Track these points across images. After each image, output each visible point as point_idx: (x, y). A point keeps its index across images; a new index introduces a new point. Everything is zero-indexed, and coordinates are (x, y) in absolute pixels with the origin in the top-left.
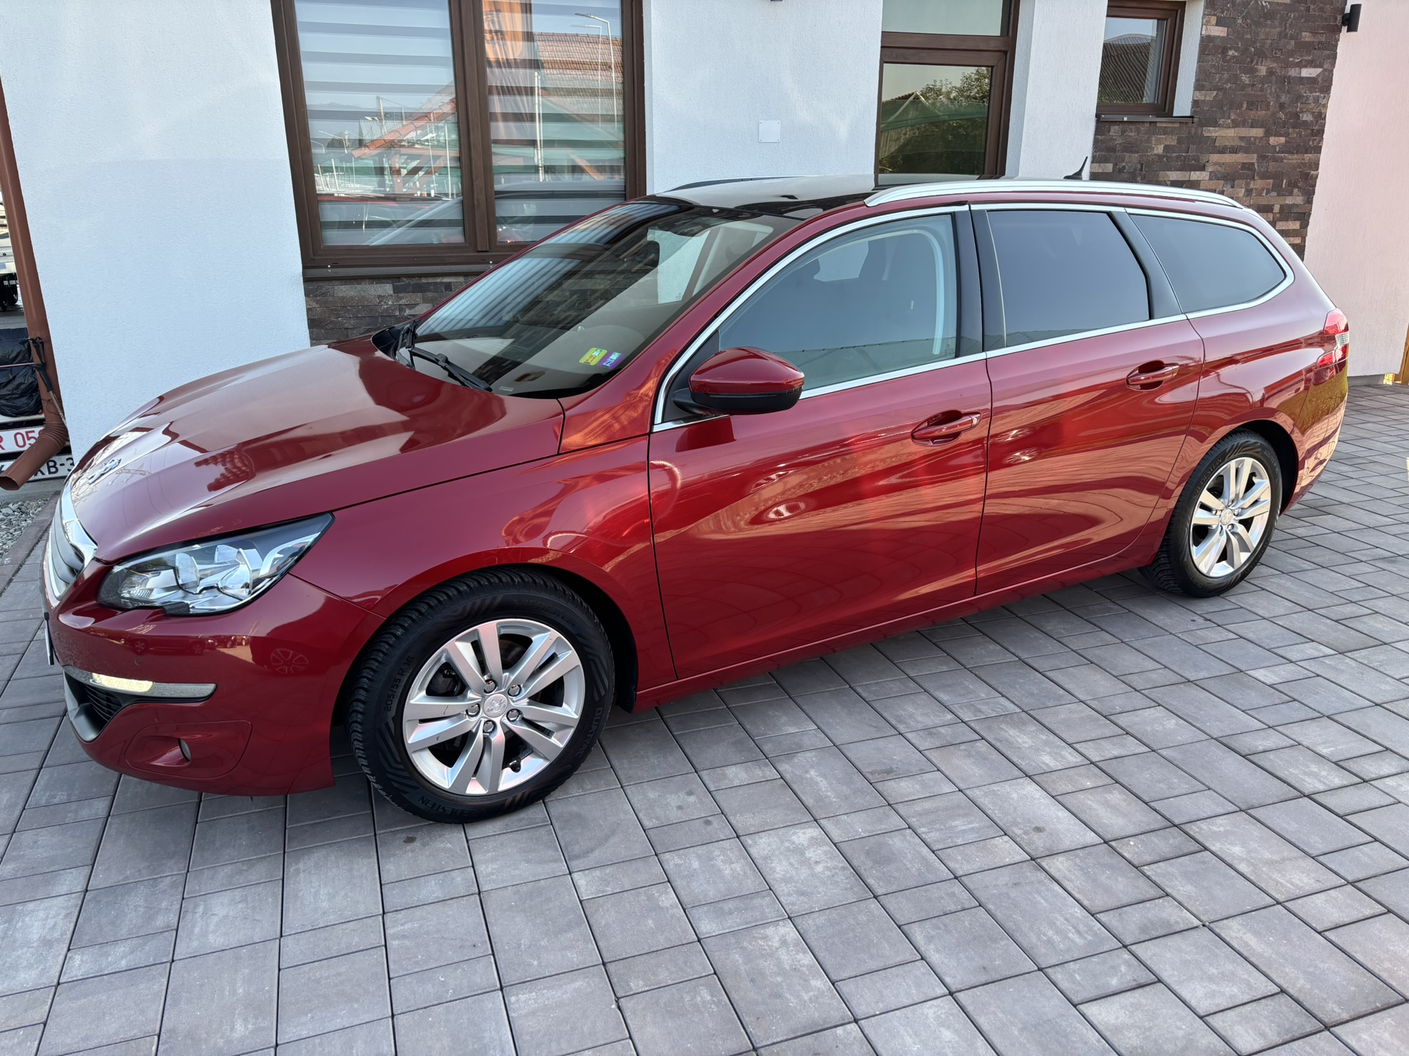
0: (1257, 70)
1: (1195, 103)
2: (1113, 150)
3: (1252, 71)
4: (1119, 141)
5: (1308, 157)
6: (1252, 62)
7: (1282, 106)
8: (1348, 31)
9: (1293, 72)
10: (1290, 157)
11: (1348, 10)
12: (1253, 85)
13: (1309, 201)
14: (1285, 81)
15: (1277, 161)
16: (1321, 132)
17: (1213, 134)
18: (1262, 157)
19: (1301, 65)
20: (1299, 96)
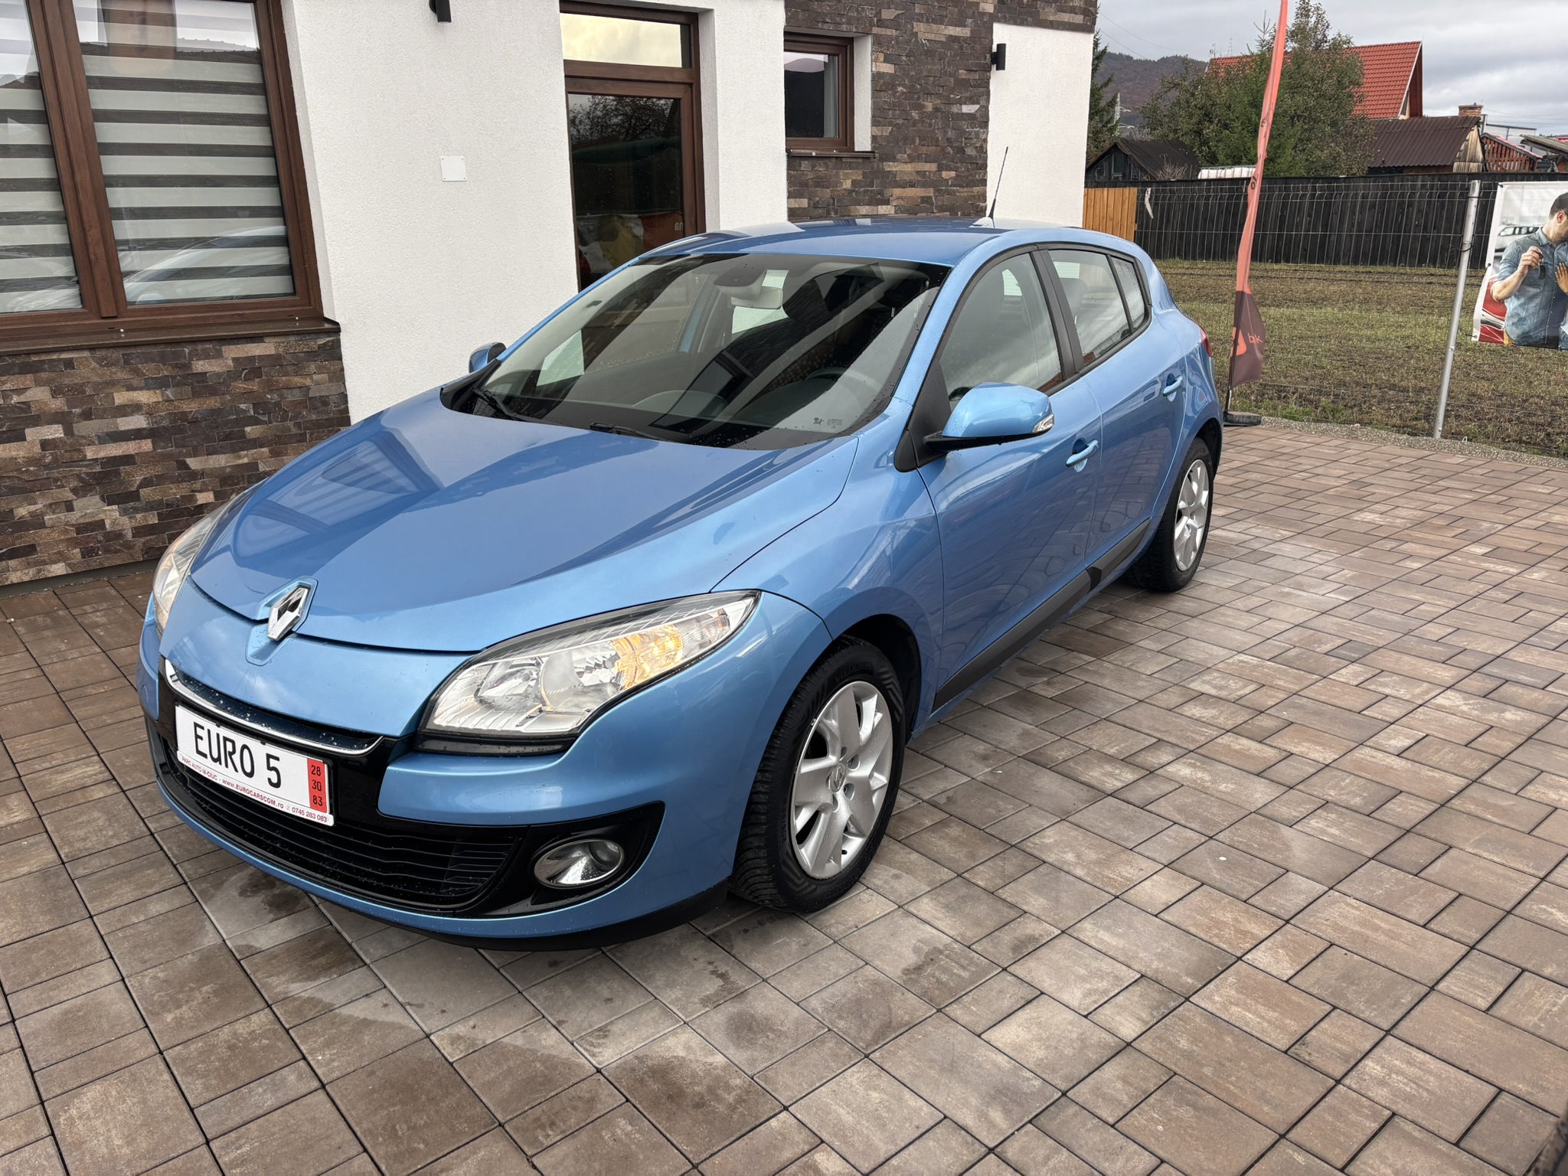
0: (923, 106)
1: (874, 138)
2: (805, 185)
3: (919, 107)
4: (810, 176)
5: (976, 189)
6: (919, 98)
7: (948, 140)
8: (998, 69)
9: (955, 109)
10: (961, 190)
11: (995, 49)
12: (923, 121)
14: (949, 117)
15: (949, 194)
16: (985, 166)
17: (894, 170)
18: (938, 191)
19: (961, 102)
20: (963, 132)
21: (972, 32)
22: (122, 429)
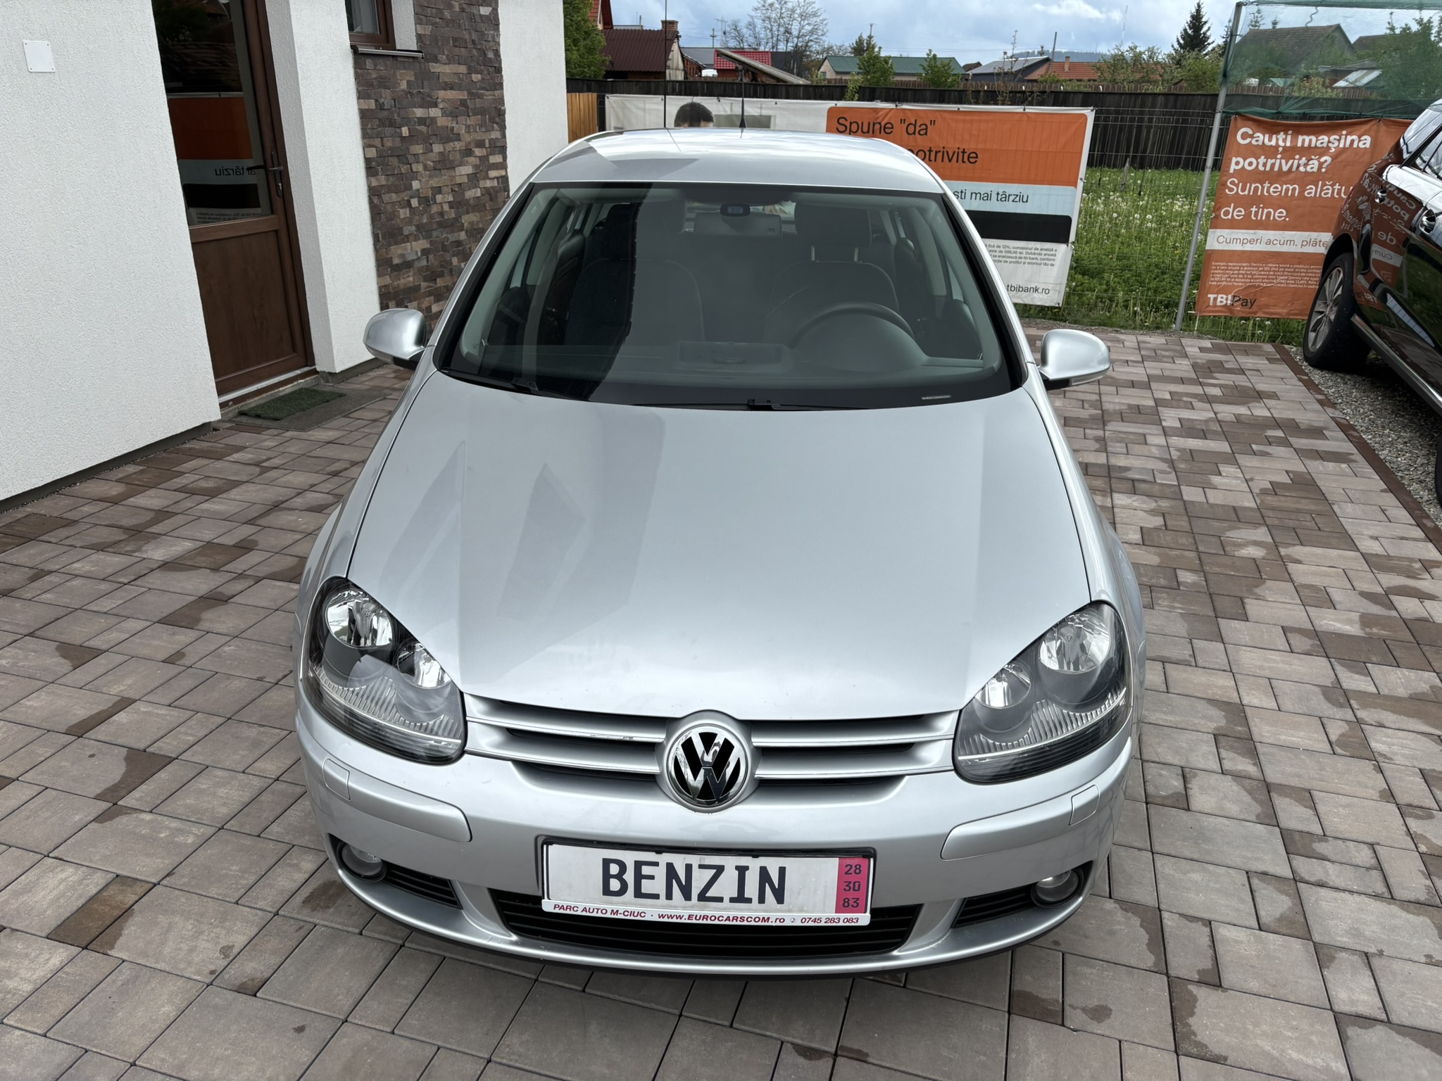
0: (452, 6)
1: (419, 37)
2: (370, 85)
3: (450, 7)
4: (374, 76)
5: (497, 93)
7: (473, 42)
9: (474, 11)
10: (487, 93)
12: (453, 21)
13: (504, 136)
14: (472, 18)
15: (479, 98)
17: (437, 71)
18: (470, 93)
19: (479, 4)
20: (483, 34)
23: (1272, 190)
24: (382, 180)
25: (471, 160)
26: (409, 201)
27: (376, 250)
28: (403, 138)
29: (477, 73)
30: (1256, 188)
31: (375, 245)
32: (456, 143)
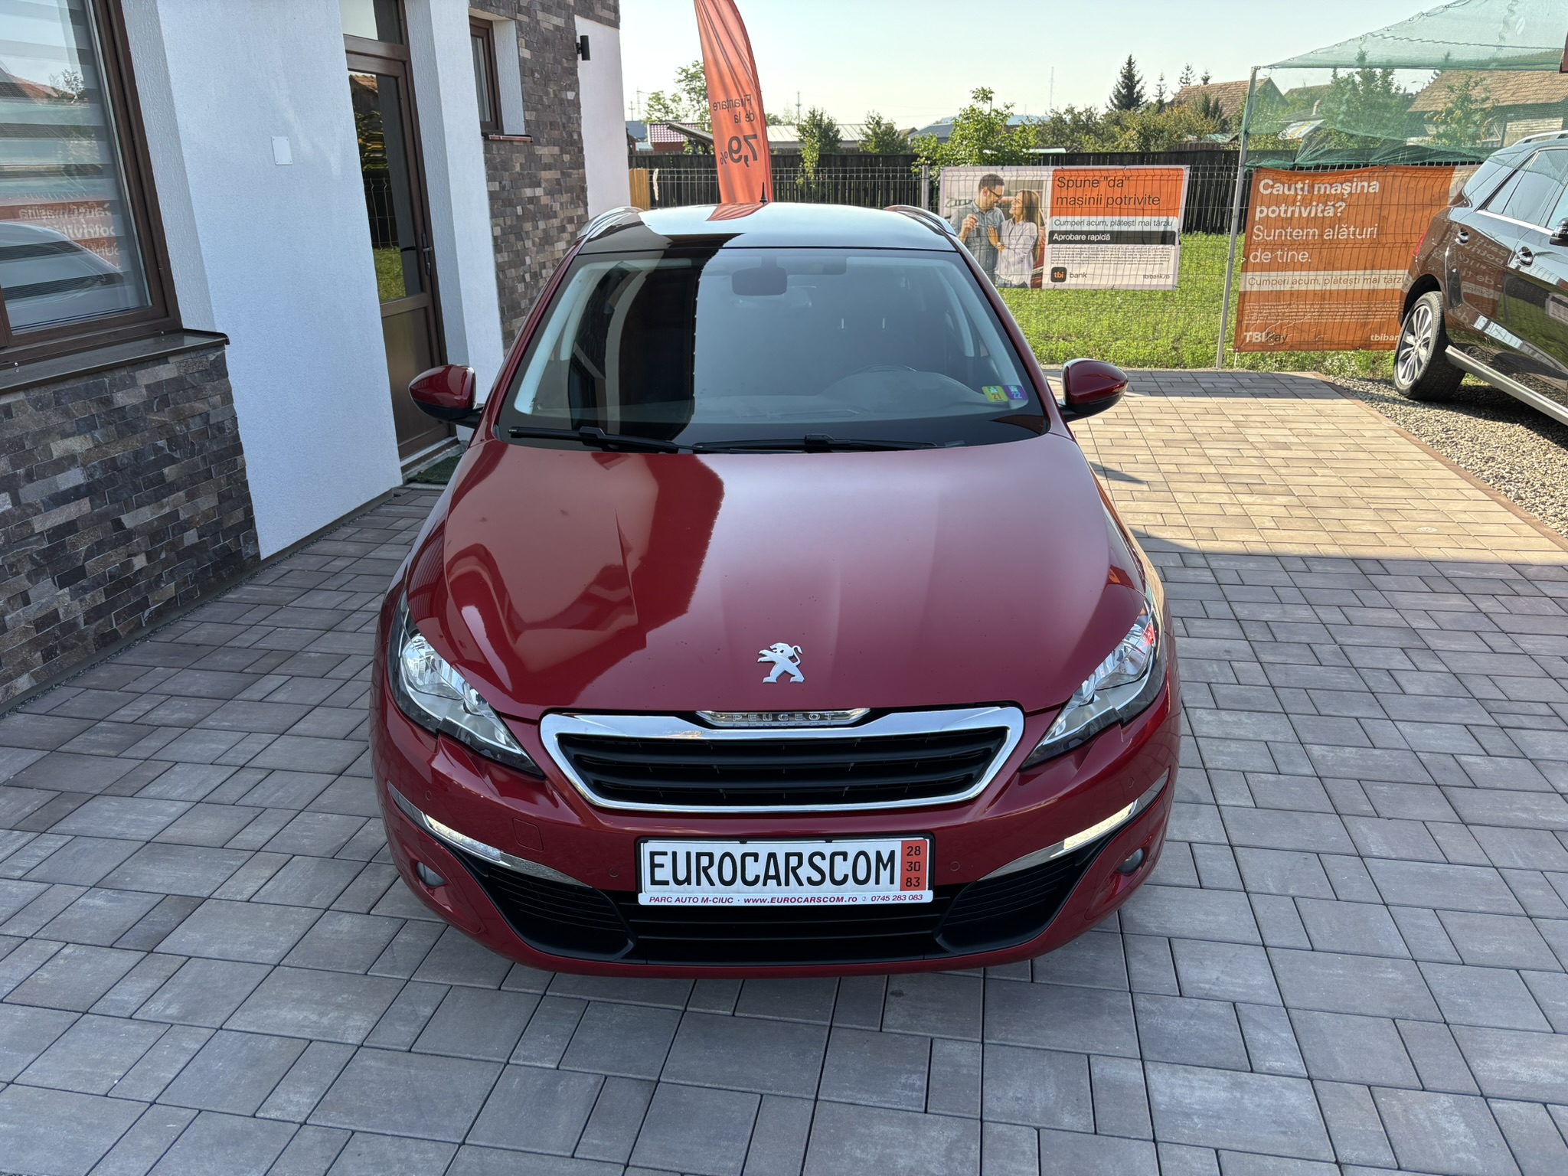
0: (549, 92)
1: (527, 122)
2: (496, 168)
3: (547, 94)
4: (497, 160)
5: (581, 171)
6: (546, 84)
7: (564, 124)
8: (583, 59)
9: (563, 96)
10: (574, 172)
11: (579, 41)
12: (550, 106)
14: (562, 102)
15: (568, 176)
16: (581, 150)
17: (540, 153)
18: (563, 173)
19: (566, 90)
20: (570, 118)
21: (566, 22)
22: (63, 488)
23: (1294, 234)
24: (505, 257)
25: (566, 236)
26: (523, 276)
27: (503, 322)
28: (518, 216)
29: (567, 153)
30: (1280, 235)
31: (502, 318)
32: (554, 220)
